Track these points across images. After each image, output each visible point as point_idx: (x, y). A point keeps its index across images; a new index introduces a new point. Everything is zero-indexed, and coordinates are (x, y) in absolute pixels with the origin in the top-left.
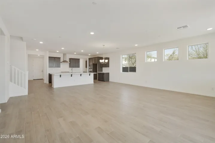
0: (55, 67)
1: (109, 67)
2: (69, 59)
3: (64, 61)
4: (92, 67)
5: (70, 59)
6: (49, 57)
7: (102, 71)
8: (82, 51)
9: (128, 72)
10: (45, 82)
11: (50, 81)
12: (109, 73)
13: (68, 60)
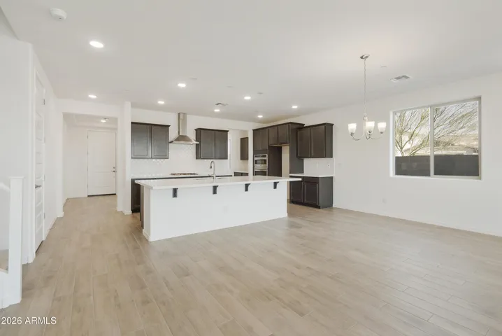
0: (152, 158)
1: (331, 156)
2: (196, 130)
3: (182, 138)
4: (267, 158)
5: (199, 132)
6: (132, 123)
7: (302, 172)
8: (247, 98)
9: (428, 175)
10: (119, 209)
11: (137, 204)
12: (332, 178)
13: (192, 135)
